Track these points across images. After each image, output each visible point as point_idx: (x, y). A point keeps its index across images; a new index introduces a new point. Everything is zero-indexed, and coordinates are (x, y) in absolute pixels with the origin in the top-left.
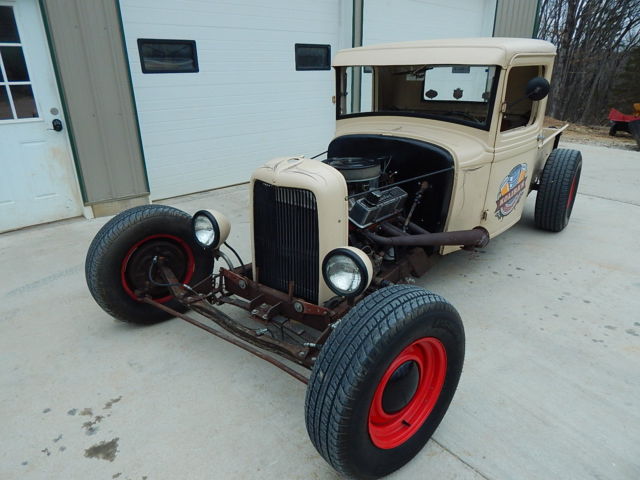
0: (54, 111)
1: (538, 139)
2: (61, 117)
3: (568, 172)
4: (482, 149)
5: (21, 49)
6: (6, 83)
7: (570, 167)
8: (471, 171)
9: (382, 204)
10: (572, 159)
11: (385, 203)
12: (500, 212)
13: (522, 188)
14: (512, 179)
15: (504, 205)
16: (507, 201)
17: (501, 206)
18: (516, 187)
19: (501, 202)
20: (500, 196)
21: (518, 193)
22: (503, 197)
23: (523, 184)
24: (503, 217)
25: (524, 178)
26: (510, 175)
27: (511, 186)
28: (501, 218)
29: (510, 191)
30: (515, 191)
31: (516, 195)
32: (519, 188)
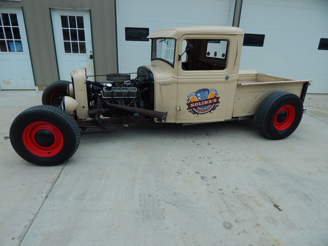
0: (91, 52)
1: (227, 79)
2: (92, 54)
3: (272, 103)
4: (171, 76)
5: (84, 30)
6: (78, 41)
7: (274, 101)
8: (164, 84)
9: (114, 91)
10: (279, 97)
11: (117, 91)
12: (193, 110)
13: (214, 102)
14: (199, 95)
15: (196, 107)
16: (198, 106)
17: (192, 107)
18: (206, 100)
19: (192, 105)
20: (189, 101)
21: (212, 104)
22: (193, 103)
23: (215, 100)
24: (198, 114)
25: (215, 98)
26: (197, 92)
27: (199, 98)
28: (196, 114)
29: (199, 101)
30: (206, 102)
31: (208, 104)
32: (210, 101)
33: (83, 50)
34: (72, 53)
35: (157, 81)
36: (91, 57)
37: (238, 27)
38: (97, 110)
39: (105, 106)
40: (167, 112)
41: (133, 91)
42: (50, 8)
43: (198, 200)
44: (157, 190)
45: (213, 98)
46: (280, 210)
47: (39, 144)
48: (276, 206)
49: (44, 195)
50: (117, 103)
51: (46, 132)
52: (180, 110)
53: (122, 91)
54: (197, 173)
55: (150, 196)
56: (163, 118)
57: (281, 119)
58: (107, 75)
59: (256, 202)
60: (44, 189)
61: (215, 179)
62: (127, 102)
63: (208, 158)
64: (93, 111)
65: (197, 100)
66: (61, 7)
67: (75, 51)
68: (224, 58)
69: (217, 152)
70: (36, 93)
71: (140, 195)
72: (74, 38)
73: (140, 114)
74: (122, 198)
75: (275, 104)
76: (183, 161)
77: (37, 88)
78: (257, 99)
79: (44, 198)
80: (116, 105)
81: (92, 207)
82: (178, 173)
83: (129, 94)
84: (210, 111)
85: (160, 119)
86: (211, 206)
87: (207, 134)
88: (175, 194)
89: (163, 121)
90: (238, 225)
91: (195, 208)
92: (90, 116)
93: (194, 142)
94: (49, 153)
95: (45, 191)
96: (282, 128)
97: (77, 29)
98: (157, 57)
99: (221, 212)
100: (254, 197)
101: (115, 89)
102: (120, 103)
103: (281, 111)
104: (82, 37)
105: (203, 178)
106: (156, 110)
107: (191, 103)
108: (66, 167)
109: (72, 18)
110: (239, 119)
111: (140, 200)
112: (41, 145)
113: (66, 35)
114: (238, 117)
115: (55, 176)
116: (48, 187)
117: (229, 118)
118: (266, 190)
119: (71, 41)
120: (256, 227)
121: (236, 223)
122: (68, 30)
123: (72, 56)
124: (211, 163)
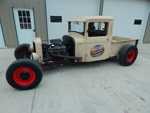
0: (34, 28)
1: (107, 40)
2: (35, 29)
3: (126, 50)
4: (83, 40)
5: (30, 18)
6: (27, 23)
7: (127, 49)
8: (80, 44)
9: (55, 48)
10: (129, 47)
11: (57, 48)
12: (93, 55)
13: (102, 51)
14: (96, 48)
15: (94, 54)
16: (95, 53)
17: (93, 54)
18: (99, 50)
19: (93, 53)
20: (91, 51)
21: (101, 52)
22: (93, 52)
23: (102, 50)
24: (95, 57)
25: (103, 49)
26: (95, 47)
27: (96, 50)
28: (94, 57)
29: (96, 51)
30: (99, 51)
31: (99, 52)
32: (100, 51)
33: (30, 27)
34: (24, 29)
35: (76, 42)
36: (34, 31)
37: (102, 15)
38: (48, 58)
39: (51, 56)
40: (81, 57)
41: (64, 48)
42: (12, 7)
43: (108, 100)
44: (87, 97)
45: (102, 49)
46: (144, 101)
47: (22, 79)
48: (142, 99)
49: (31, 107)
50: (57, 54)
51: (25, 72)
52: (87, 56)
53: (59, 48)
54: (101, 86)
55: (85, 101)
56: (80, 60)
57: (129, 57)
58: (50, 41)
59: (133, 98)
60: (29, 103)
61: (111, 88)
62: (62, 53)
63: (103, 77)
64: (46, 59)
65: (95, 51)
66: (18, 6)
67: (26, 28)
68: (104, 30)
69: (106, 74)
70: (6, 50)
71: (80, 101)
72: (25, 21)
73: (67, 59)
74: (72, 104)
75: (128, 50)
76: (92, 80)
77: (6, 47)
78: (119, 48)
79: (31, 109)
80: (57, 55)
81: (58, 111)
82: (93, 87)
83: (62, 49)
84: (100, 55)
85: (78, 60)
86: (115, 103)
87: (98, 66)
88: (96, 98)
89: (80, 61)
90: (130, 111)
91: (108, 105)
92: (44, 61)
93: (93, 70)
94: (27, 83)
95: (30, 105)
96: (130, 61)
97: (26, 17)
98: (71, 31)
99: (120, 105)
100: (131, 95)
101: (55, 47)
102: (58, 54)
103: (130, 53)
104: (29, 21)
105: (105, 88)
106: (76, 56)
107: (92, 52)
108: (36, 89)
109: (24, 12)
110: (111, 58)
111: (81, 104)
112: (23, 80)
113: (21, 20)
114: (111, 57)
115: (32, 95)
116: (31, 102)
117: (108, 58)
118: (134, 91)
119: (23, 23)
120: (138, 111)
121: (129, 110)
122: (22, 17)
123: (24, 30)
124: (105, 80)
